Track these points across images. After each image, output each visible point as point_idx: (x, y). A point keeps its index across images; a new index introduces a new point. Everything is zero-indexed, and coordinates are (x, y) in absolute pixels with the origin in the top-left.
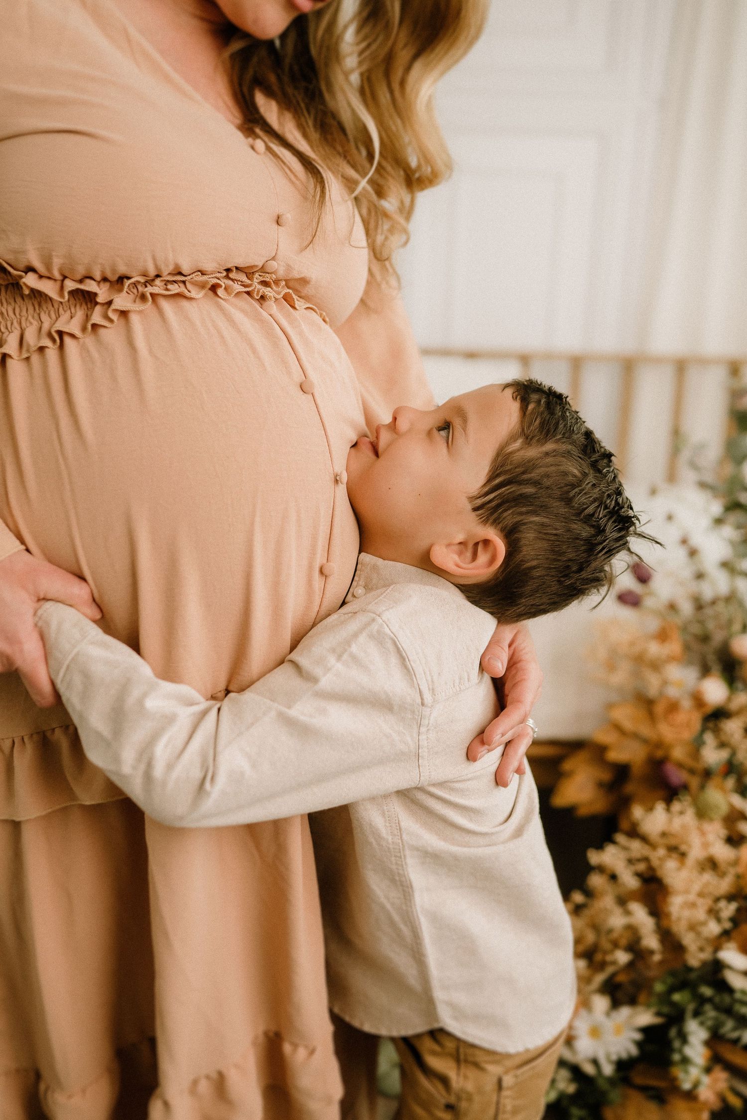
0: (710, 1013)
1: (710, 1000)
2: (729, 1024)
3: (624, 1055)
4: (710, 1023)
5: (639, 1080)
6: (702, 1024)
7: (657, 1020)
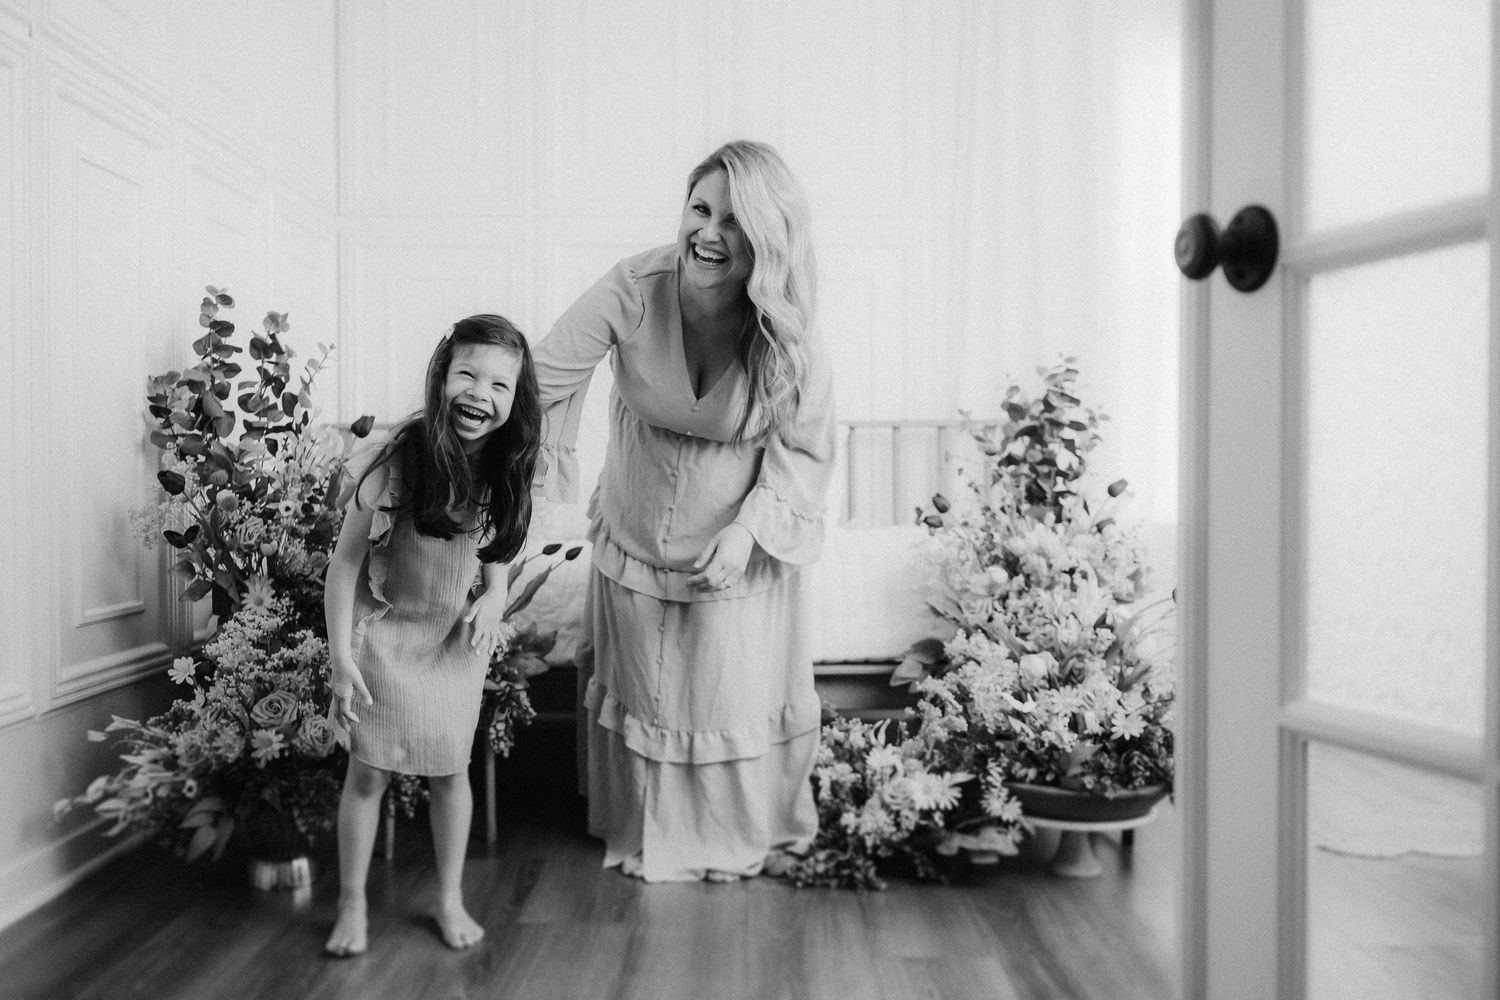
0: (1005, 760)
1: (1004, 751)
2: (1018, 765)
3: (950, 807)
4: (1004, 765)
5: (961, 825)
6: (999, 766)
7: (971, 777)
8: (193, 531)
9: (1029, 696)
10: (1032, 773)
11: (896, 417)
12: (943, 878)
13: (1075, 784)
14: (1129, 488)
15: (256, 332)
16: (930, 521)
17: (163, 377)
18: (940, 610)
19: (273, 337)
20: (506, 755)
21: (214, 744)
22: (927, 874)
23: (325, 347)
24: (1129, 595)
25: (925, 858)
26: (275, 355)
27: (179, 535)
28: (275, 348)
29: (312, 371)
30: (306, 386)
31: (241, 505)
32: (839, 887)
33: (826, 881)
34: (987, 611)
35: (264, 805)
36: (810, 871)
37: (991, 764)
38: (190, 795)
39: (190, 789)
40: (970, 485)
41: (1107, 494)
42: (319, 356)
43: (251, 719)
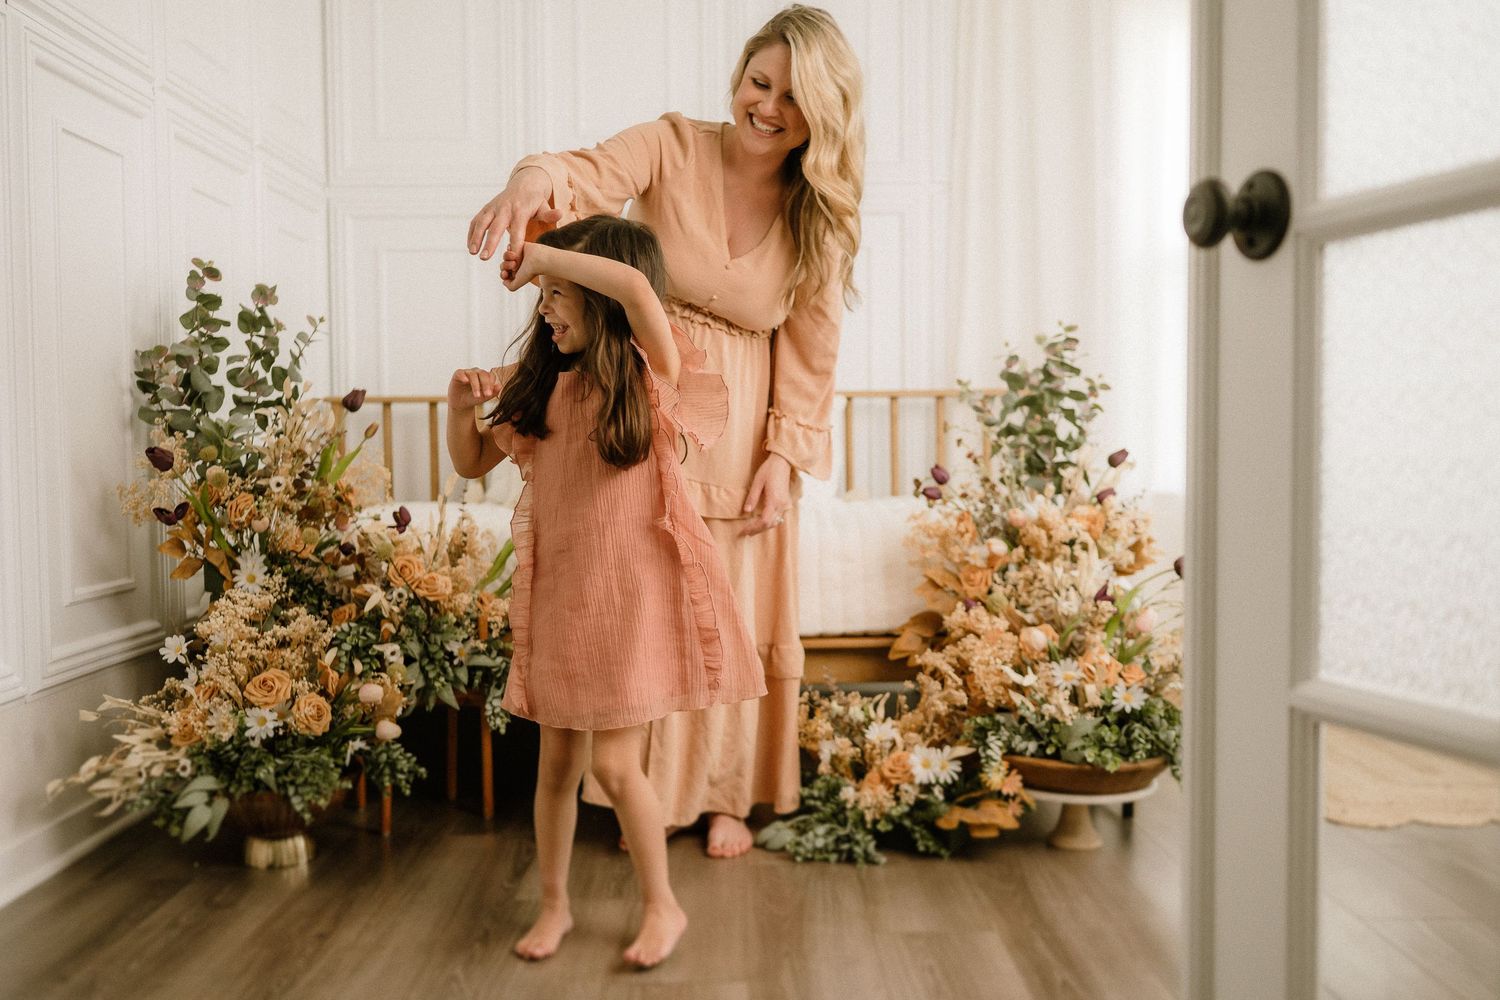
0: (1005, 734)
1: (1004, 725)
2: (1018, 738)
3: (949, 781)
4: (1004, 738)
5: (961, 799)
6: (999, 739)
7: (971, 750)
8: (183, 508)
9: (1029, 670)
10: (1032, 746)
11: (894, 386)
12: (943, 852)
13: (1076, 758)
14: (1129, 459)
15: (244, 304)
16: (929, 492)
17: (150, 352)
18: (939, 581)
19: (261, 310)
20: (503, 731)
21: (208, 723)
22: (927, 847)
23: (314, 320)
24: (1130, 566)
25: (924, 832)
26: (263, 329)
27: (168, 512)
28: (264, 320)
29: (302, 345)
30: (296, 360)
31: (231, 481)
32: (839, 861)
33: (826, 855)
34: (986, 584)
35: (258, 784)
36: (809, 846)
37: (991, 738)
38: (184, 774)
39: (184, 769)
40: (970, 456)
41: (1107, 465)
42: (308, 329)
43: (244, 698)
